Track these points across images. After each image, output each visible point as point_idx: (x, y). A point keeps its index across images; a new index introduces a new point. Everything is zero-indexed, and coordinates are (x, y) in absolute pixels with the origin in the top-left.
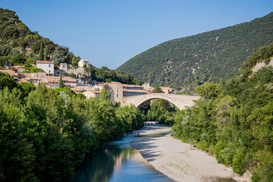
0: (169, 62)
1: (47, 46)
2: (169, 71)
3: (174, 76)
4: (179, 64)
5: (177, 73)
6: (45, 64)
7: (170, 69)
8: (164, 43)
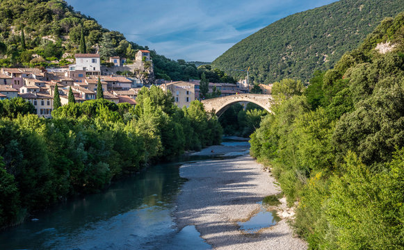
0: (289, 47)
1: (91, 33)
2: (289, 61)
3: (297, 66)
4: (304, 50)
5: (301, 62)
6: (88, 59)
7: (292, 57)
8: (281, 20)
